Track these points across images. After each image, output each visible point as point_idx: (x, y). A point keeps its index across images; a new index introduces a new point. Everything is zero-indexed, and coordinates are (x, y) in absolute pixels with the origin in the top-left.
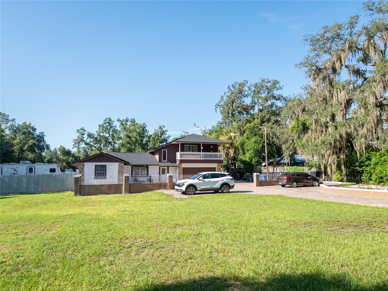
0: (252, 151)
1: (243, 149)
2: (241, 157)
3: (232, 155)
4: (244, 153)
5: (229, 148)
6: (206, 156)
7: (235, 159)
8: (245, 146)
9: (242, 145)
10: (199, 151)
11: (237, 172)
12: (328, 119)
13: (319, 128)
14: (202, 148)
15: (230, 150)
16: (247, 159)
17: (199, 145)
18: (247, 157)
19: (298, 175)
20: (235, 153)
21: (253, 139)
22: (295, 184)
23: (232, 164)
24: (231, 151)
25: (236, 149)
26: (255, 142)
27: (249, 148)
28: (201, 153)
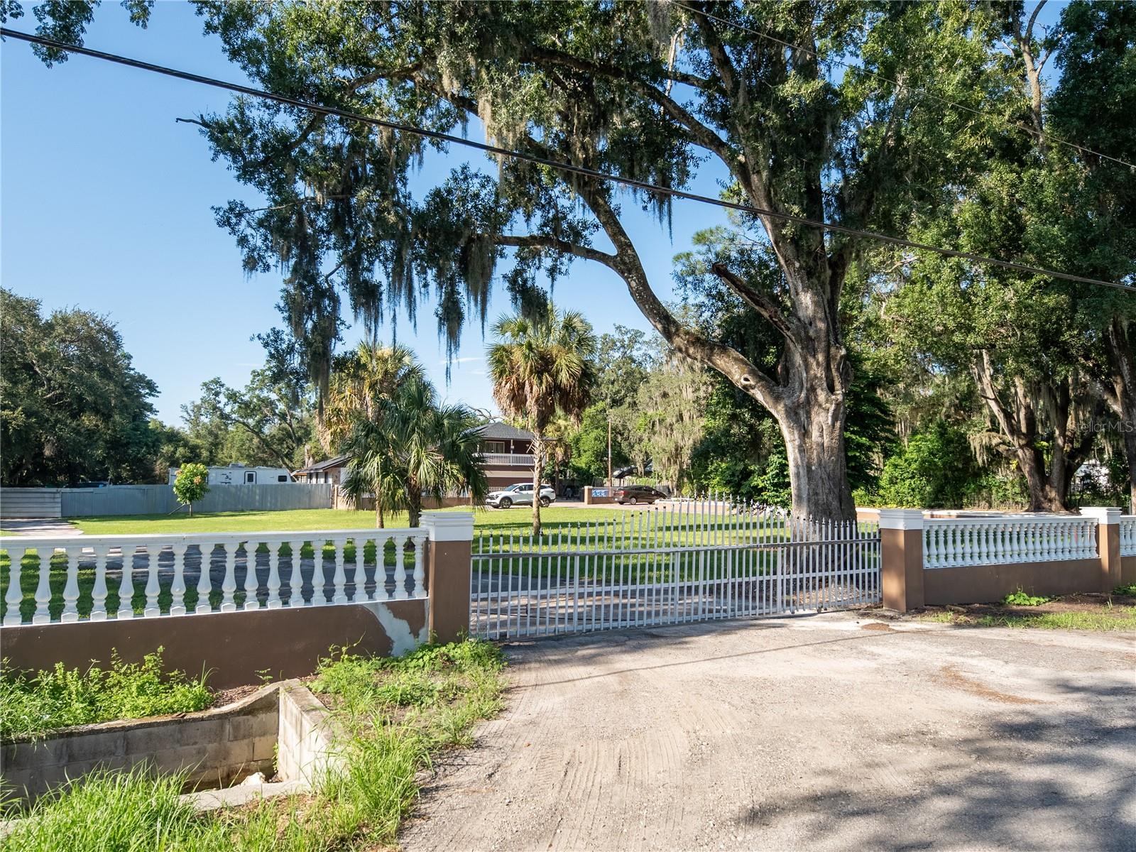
0: (590, 452)
1: (578, 449)
2: (575, 461)
3: (560, 458)
4: (580, 456)
5: (556, 446)
6: (517, 460)
7: (565, 464)
8: (581, 444)
9: (577, 441)
10: (508, 451)
11: (568, 487)
12: (674, 420)
13: (664, 430)
14: (512, 447)
15: (557, 449)
16: (584, 466)
17: (507, 442)
18: (582, 462)
19: (640, 488)
20: (565, 453)
21: (593, 435)
22: (634, 500)
23: (561, 471)
24: (560, 452)
25: (567, 448)
26: (596, 439)
27: (586, 448)
28: (511, 455)
